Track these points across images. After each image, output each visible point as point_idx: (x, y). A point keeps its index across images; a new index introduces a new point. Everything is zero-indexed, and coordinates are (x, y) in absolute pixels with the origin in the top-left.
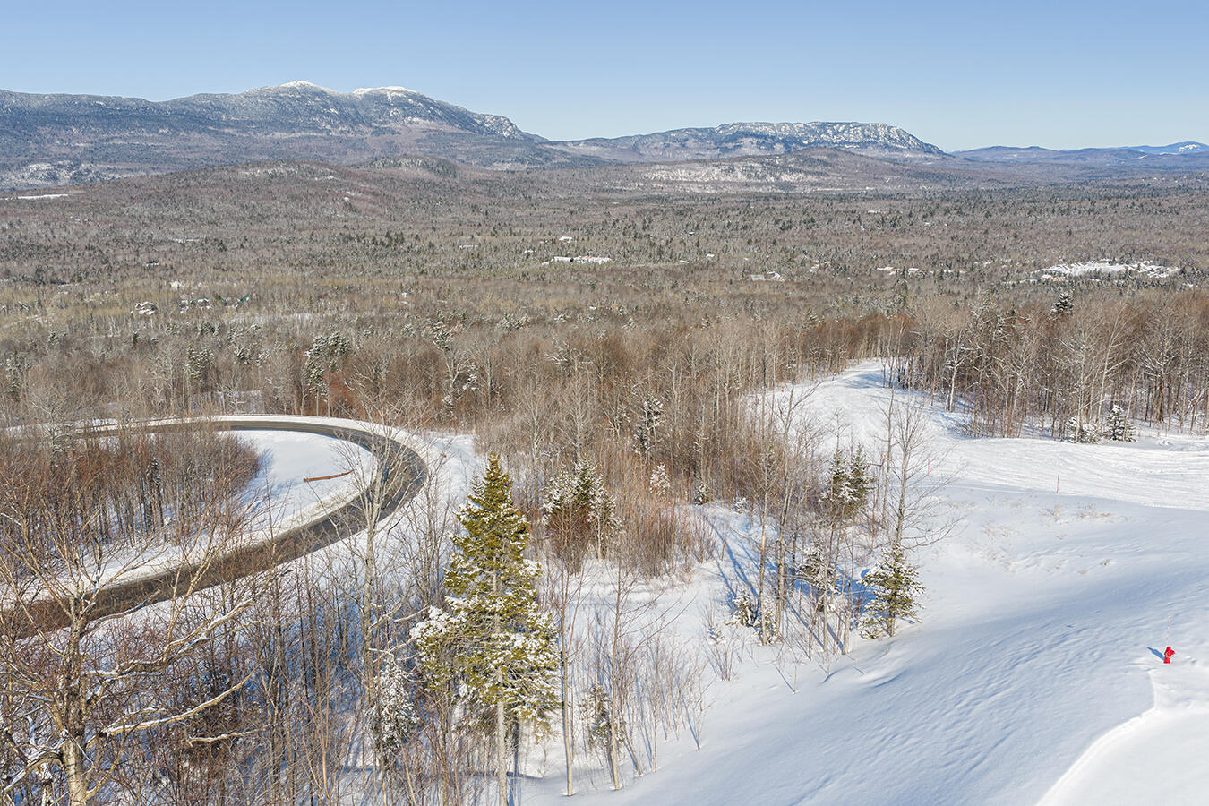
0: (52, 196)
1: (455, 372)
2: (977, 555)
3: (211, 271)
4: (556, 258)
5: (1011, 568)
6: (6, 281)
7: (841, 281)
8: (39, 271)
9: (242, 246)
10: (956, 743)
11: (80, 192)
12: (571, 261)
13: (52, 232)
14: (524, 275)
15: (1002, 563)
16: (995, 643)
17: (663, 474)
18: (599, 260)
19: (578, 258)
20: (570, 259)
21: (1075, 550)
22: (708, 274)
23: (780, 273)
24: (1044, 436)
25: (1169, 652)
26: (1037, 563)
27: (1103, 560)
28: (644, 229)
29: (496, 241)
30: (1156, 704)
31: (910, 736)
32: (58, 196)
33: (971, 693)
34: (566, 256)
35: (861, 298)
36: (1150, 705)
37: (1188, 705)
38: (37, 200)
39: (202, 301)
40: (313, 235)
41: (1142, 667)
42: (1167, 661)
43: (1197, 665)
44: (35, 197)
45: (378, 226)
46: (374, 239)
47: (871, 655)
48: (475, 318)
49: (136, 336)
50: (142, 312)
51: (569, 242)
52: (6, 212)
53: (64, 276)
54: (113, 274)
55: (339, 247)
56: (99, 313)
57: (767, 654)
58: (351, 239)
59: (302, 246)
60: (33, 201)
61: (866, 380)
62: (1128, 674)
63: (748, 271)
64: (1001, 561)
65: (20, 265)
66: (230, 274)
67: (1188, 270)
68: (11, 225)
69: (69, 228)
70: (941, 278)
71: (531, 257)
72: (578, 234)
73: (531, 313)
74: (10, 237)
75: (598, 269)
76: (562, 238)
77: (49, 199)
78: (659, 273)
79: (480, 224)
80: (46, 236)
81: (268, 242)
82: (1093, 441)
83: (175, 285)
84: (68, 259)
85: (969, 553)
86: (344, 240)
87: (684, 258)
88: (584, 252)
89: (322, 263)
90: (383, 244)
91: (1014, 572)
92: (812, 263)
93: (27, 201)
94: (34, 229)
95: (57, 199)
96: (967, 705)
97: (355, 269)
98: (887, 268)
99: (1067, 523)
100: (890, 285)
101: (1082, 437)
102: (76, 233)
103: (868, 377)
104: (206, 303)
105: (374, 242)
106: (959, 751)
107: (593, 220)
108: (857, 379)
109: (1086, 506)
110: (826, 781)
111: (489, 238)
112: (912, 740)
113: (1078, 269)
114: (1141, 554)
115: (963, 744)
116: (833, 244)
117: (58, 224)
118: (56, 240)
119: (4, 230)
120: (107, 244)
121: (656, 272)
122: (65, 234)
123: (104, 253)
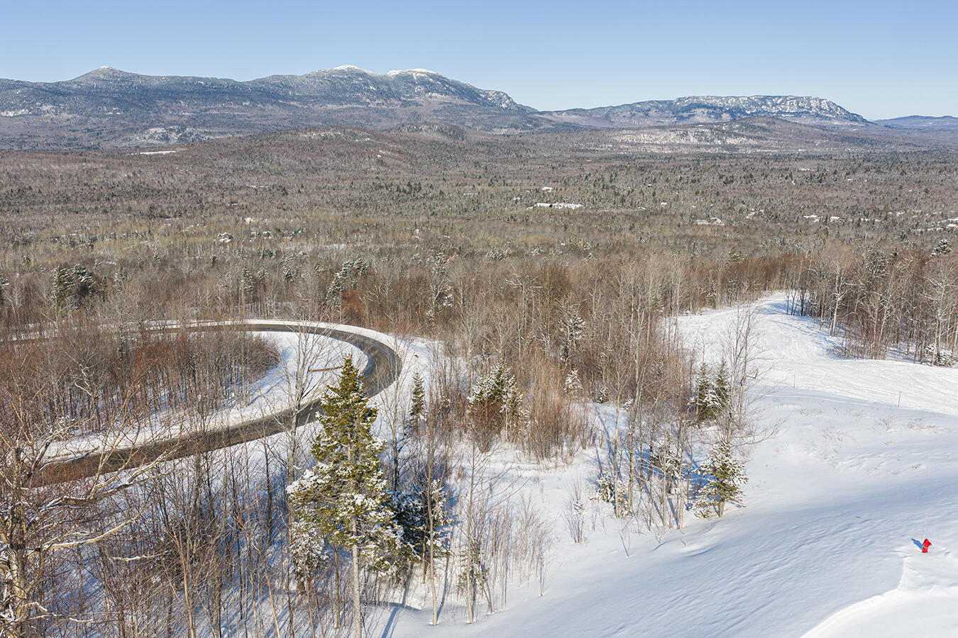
0: (164, 153)
1: (437, 292)
2: (812, 455)
3: (275, 210)
4: (539, 204)
5: (837, 467)
6: (129, 215)
7: (772, 226)
8: (152, 208)
9: (299, 191)
10: (728, 606)
11: (184, 149)
12: (551, 206)
13: (163, 179)
14: (512, 217)
15: (831, 462)
16: (794, 527)
17: (576, 377)
18: (573, 206)
19: (556, 204)
20: (549, 205)
21: (895, 455)
22: (661, 218)
23: (721, 218)
24: (908, 359)
25: (927, 543)
26: (860, 464)
27: (915, 464)
28: (611, 181)
29: (492, 190)
30: (900, 586)
31: (696, 598)
32: (169, 152)
33: (758, 566)
34: (547, 202)
35: (787, 240)
36: (895, 586)
37: (930, 588)
38: (154, 155)
39: (266, 232)
40: (352, 183)
41: (900, 554)
42: (925, 551)
43: (949, 556)
44: (152, 153)
45: (402, 177)
46: (398, 188)
47: (696, 532)
48: (469, 251)
49: (214, 258)
50: (222, 240)
51: (550, 191)
52: (131, 164)
53: (169, 212)
54: (204, 211)
55: (372, 193)
56: (191, 240)
57: (617, 524)
58: (381, 187)
59: (344, 192)
60: (150, 156)
61: (775, 308)
62: (887, 559)
63: (694, 216)
64: (831, 460)
65: (139, 203)
66: (289, 212)
68: (134, 174)
69: (175, 176)
70: (859, 225)
71: (518, 203)
72: (557, 185)
73: (513, 247)
74: (133, 182)
75: (572, 213)
76: (545, 188)
77: (162, 154)
78: (621, 217)
79: (480, 177)
80: (159, 182)
81: (319, 188)
82: (947, 364)
83: (248, 220)
84: (173, 200)
85: (806, 453)
86: (376, 189)
87: (642, 205)
88: (561, 200)
89: (359, 205)
90: (405, 191)
91: (838, 470)
92: (748, 212)
93: (147, 156)
94: (150, 176)
95: (167, 154)
96: (749, 576)
97: (383, 210)
98: (812, 216)
99: (897, 432)
100: (813, 230)
101: (938, 361)
102: (180, 180)
103: (777, 306)
104: (268, 235)
105: (398, 190)
106: (726, 613)
107: (569, 174)
108: (766, 307)
109: (918, 418)
110: (621, 628)
111: (486, 188)
112: (697, 601)
114: (949, 461)
115: (732, 607)
116: (767, 195)
117: (167, 173)
118: (166, 185)
119: (129, 177)
120: (201, 189)
121: (618, 216)
122: (172, 181)
123: (199, 195)
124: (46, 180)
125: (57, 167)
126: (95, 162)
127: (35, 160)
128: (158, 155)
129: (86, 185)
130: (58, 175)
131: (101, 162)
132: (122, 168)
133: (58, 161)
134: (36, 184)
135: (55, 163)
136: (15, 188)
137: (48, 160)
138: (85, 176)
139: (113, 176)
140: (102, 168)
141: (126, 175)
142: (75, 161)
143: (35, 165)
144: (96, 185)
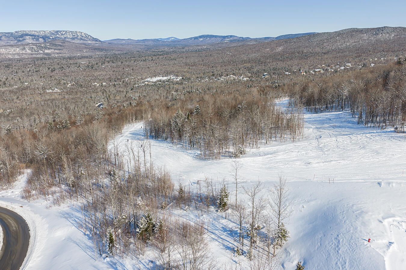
16: (319, 244)
23: (57, 88)
25: (369, 240)
27: (301, 206)
30: (383, 256)
33: (338, 264)
37: (386, 253)
62: (368, 248)
63: (44, 88)
67: (184, 77)
87: (16, 85)
92: (68, 84)
98: (95, 83)
113: (155, 79)
114: (308, 202)
121: (5, 92)
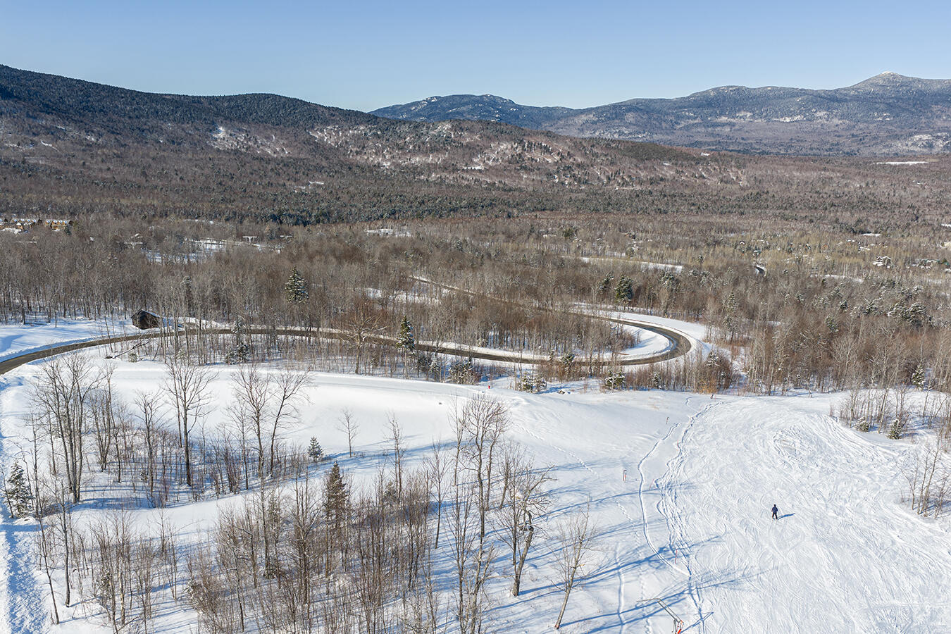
0: (911, 163)
11: (934, 160)
13: (894, 192)
32: (916, 163)
38: (899, 166)
44: (898, 163)
52: (867, 175)
60: (895, 166)
65: (852, 215)
68: (867, 184)
69: (908, 189)
74: (863, 193)
77: (908, 165)
80: (889, 194)
93: (891, 166)
94: (883, 189)
95: (913, 166)
102: (912, 194)
117: (901, 186)
118: (894, 198)
119: (861, 187)
120: (929, 205)
122: (903, 193)
123: (920, 212)
124: (784, 186)
125: (798, 174)
126: (833, 171)
127: (781, 167)
128: (903, 165)
129: (817, 192)
130: (796, 181)
131: (839, 172)
132: (857, 178)
133: (800, 169)
134: (773, 188)
135: (797, 170)
136: (755, 192)
137: (792, 167)
138: (820, 183)
139: (846, 185)
140: (838, 177)
141: (858, 186)
142: (814, 169)
143: (781, 172)
144: (826, 193)
